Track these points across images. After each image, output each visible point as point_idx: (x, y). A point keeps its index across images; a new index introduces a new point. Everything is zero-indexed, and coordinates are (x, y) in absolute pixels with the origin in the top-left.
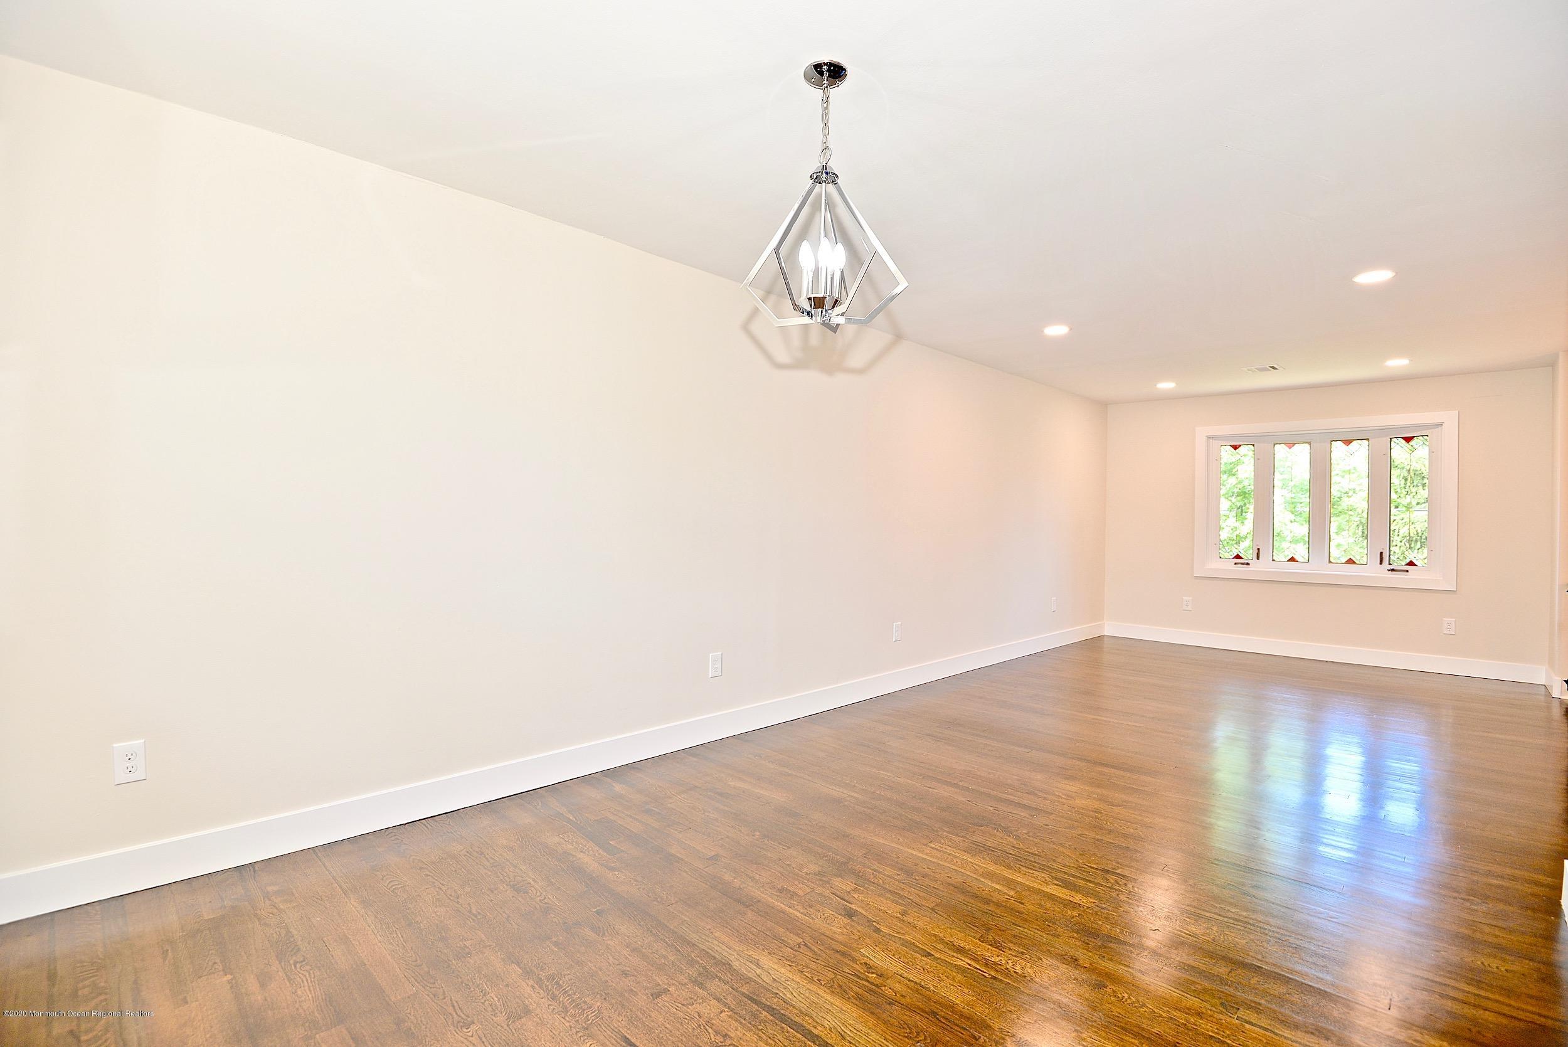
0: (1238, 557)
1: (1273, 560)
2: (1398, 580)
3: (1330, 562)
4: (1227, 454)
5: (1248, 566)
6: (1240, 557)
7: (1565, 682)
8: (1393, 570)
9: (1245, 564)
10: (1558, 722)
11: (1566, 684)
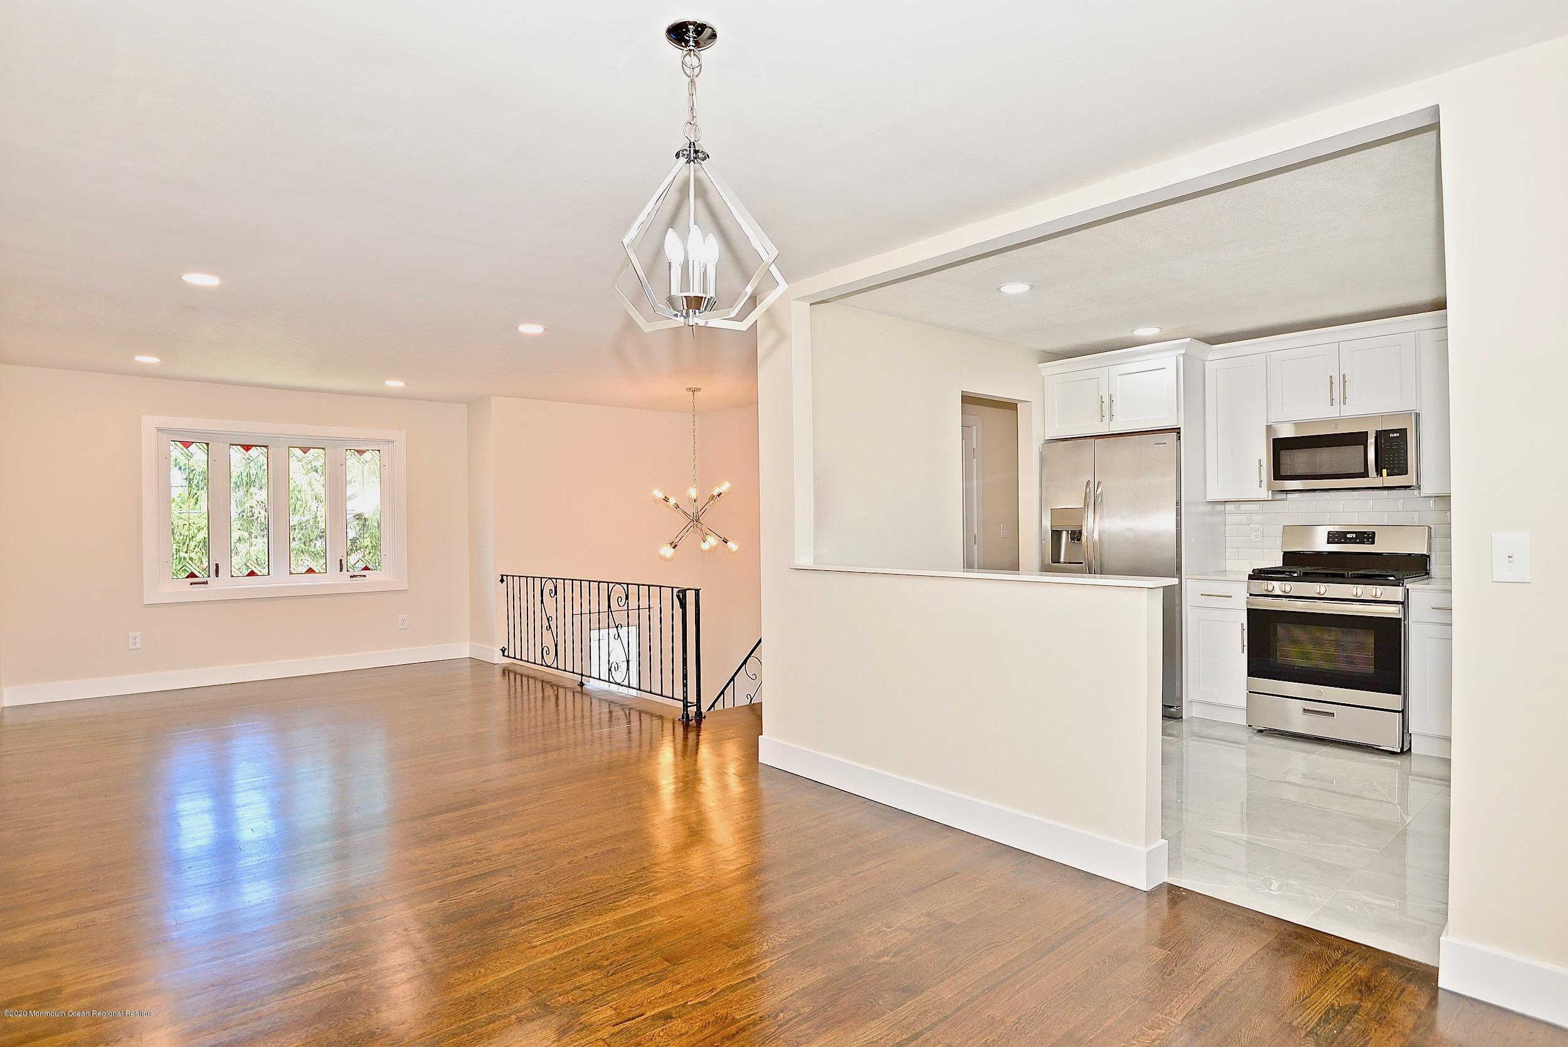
0: (192, 575)
1: (232, 576)
2: (358, 585)
3: (291, 573)
4: (177, 451)
5: (206, 585)
6: (195, 576)
7: (502, 650)
8: (354, 576)
9: (204, 583)
10: (499, 683)
11: (503, 652)
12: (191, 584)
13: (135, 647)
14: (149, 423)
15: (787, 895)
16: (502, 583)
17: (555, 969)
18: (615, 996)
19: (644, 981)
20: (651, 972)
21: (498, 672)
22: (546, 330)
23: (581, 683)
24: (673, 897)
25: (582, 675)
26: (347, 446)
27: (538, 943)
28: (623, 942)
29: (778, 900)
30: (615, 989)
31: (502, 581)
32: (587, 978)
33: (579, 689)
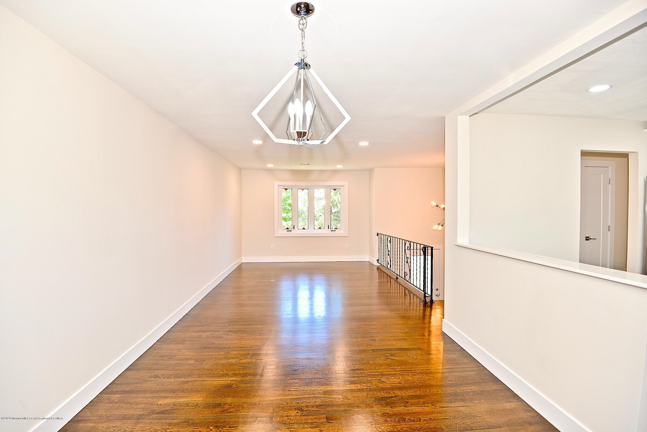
1: (298, 229)
2: (332, 233)
3: (314, 229)
6: (288, 229)
7: (377, 260)
8: (332, 231)
9: (290, 231)
10: (376, 272)
11: (378, 261)
12: (287, 231)
13: (272, 249)
14: (276, 183)
15: (401, 406)
16: (377, 236)
17: (288, 404)
18: (296, 426)
19: (311, 424)
20: (316, 421)
21: (376, 268)
22: (369, 143)
23: (397, 277)
24: (354, 388)
25: (397, 274)
26: (331, 188)
27: (293, 390)
28: (319, 402)
29: (395, 407)
30: (298, 423)
31: (377, 235)
32: (293, 413)
33: (396, 280)
